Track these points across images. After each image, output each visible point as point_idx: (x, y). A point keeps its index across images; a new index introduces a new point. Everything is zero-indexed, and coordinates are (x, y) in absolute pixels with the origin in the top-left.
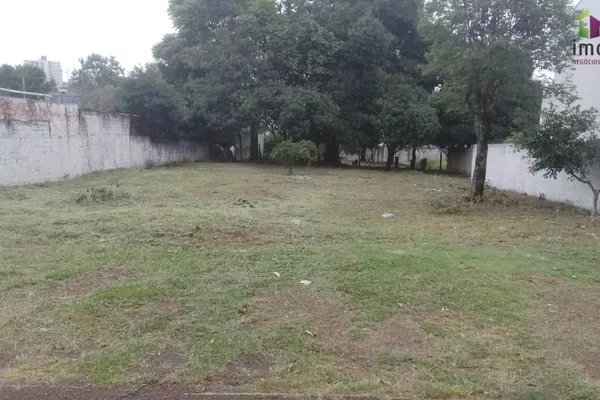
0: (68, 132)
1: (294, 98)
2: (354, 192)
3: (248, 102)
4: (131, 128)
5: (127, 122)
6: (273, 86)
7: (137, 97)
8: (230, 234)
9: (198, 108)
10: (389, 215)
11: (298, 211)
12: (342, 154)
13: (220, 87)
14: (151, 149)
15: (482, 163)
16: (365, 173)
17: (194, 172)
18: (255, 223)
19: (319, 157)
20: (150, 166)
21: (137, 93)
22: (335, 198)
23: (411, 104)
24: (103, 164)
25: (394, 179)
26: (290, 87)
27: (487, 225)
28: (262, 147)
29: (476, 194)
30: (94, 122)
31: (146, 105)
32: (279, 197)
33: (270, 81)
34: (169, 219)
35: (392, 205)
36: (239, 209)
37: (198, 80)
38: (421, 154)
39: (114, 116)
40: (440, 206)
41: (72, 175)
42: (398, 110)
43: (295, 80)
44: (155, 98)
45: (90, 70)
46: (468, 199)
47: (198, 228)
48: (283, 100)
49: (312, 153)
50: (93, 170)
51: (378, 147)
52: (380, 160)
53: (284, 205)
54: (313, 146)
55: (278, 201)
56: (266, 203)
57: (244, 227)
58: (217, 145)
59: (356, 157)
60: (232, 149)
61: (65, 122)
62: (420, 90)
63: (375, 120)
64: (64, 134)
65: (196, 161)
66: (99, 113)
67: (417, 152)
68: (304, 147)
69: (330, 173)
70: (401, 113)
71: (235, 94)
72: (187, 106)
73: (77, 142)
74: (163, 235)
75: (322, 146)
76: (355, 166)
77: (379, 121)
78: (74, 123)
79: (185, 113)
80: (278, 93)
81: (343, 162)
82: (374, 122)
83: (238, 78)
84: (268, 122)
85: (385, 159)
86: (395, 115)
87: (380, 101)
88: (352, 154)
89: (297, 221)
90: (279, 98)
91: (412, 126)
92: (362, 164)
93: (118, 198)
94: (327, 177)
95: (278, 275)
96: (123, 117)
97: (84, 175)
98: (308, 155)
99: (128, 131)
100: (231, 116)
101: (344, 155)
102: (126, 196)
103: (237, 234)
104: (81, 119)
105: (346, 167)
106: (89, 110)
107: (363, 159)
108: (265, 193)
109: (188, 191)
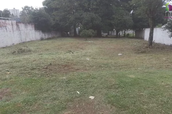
0: (13, 30)
1: (86, 16)
2: (107, 46)
3: (72, 18)
4: (35, 28)
5: (33, 26)
6: (80, 12)
7: (36, 17)
8: (63, 66)
9: (57, 21)
10: (121, 54)
11: (88, 54)
12: (102, 33)
13: (63, 13)
14: (42, 34)
15: (152, 35)
16: (110, 39)
17: (55, 41)
18: (72, 60)
19: (95, 35)
20: (42, 39)
21: (36, 16)
22: (101, 48)
23: (124, 16)
24: (26, 39)
25: (120, 41)
26: (85, 13)
27: (158, 58)
28: (77, 32)
29: (150, 45)
30: (22, 26)
31: (40, 20)
32: (82, 49)
33: (79, 11)
34: (41, 60)
35: (121, 50)
36: (68, 54)
37: (56, 12)
38: (127, 32)
39: (29, 24)
40: (139, 50)
41: (15, 44)
42: (120, 18)
43: (87, 10)
44: (42, 18)
45: (25, 11)
46: (147, 47)
47: (51, 64)
48: (83, 17)
49: (93, 33)
50: (23, 41)
51: (113, 31)
52: (114, 34)
53: (84, 52)
54: (93, 31)
55: (82, 50)
56: (78, 51)
57: (68, 62)
58: (64, 32)
59: (106, 34)
60: (69, 33)
61: (11, 27)
62: (127, 12)
63: (112, 22)
64: (11, 30)
65: (57, 37)
66: (23, 23)
67: (126, 32)
68: (90, 32)
69: (99, 39)
70: (121, 20)
71: (68, 16)
72: (53, 20)
73: (16, 33)
74: (35, 69)
75: (96, 31)
76: (106, 37)
77: (114, 22)
78: (15, 27)
79: (53, 22)
80: (82, 15)
81: (102, 36)
82: (112, 23)
83: (69, 10)
84: (79, 24)
85: (115, 34)
86: (119, 20)
87: (114, 16)
88: (105, 33)
89: (88, 59)
90: (82, 16)
91: (124, 23)
92: (109, 36)
93: (27, 52)
94: (98, 41)
95: (79, 93)
96: (32, 24)
97: (20, 44)
98: (92, 34)
99: (34, 29)
100: (67, 23)
101: (103, 34)
102: (30, 51)
103: (66, 66)
104: (17, 25)
105: (103, 37)
106: (20, 22)
107: (108, 34)
108: (78, 48)
109: (52, 48)
